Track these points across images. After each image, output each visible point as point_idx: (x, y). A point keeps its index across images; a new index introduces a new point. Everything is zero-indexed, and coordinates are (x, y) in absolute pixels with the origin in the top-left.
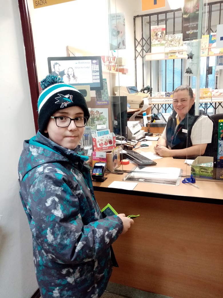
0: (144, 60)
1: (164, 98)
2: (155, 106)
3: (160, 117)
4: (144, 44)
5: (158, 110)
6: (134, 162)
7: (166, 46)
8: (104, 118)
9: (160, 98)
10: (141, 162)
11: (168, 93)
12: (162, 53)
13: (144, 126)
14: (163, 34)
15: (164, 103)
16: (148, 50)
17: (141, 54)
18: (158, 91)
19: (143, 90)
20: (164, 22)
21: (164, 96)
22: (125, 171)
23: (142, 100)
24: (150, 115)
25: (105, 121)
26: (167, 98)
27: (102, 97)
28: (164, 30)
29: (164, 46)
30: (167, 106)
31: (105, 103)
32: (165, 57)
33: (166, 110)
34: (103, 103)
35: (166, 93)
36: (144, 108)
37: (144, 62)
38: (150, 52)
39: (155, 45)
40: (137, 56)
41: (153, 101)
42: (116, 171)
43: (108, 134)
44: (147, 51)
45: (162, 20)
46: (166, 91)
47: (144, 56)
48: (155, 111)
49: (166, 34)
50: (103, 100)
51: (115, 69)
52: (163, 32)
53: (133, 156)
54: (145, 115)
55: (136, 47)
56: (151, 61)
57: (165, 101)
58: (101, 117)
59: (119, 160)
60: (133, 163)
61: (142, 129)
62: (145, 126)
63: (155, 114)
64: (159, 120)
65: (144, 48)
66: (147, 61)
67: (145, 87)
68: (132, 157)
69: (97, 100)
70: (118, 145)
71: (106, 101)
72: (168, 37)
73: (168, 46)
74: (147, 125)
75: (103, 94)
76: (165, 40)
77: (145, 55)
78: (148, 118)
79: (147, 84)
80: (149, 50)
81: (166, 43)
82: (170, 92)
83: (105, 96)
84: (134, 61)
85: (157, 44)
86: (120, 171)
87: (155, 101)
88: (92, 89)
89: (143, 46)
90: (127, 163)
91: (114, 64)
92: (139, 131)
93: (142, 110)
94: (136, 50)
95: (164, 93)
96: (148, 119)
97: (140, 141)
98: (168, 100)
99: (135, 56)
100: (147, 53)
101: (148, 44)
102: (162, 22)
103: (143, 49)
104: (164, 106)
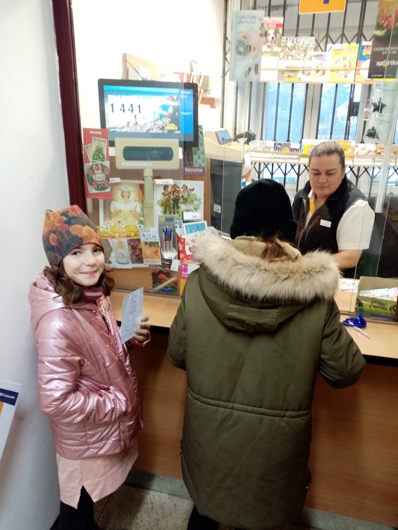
1: (271, 153)
7: (281, 56)
8: (196, 200)
9: (264, 152)
11: (280, 144)
12: (274, 70)
14: (277, 34)
15: (271, 162)
18: (262, 139)
19: (236, 138)
20: (281, 11)
21: (272, 150)
25: (198, 205)
26: (278, 154)
27: (194, 160)
28: (280, 27)
29: (278, 57)
30: (276, 166)
31: (198, 170)
32: (279, 78)
34: (195, 170)
35: (275, 144)
36: (244, 172)
40: (226, 69)
41: (252, 157)
43: (204, 229)
45: (277, 7)
46: (275, 140)
49: (283, 35)
50: (196, 165)
52: (278, 31)
54: (244, 184)
55: (225, 54)
57: (272, 157)
58: (191, 197)
69: (186, 166)
71: (200, 167)
72: (286, 41)
73: (286, 58)
75: (195, 153)
76: (279, 45)
81: (282, 51)
82: (282, 143)
83: (199, 157)
85: (266, 52)
94: (225, 59)
95: (271, 144)
98: (278, 156)
102: (276, 10)
104: (270, 167)
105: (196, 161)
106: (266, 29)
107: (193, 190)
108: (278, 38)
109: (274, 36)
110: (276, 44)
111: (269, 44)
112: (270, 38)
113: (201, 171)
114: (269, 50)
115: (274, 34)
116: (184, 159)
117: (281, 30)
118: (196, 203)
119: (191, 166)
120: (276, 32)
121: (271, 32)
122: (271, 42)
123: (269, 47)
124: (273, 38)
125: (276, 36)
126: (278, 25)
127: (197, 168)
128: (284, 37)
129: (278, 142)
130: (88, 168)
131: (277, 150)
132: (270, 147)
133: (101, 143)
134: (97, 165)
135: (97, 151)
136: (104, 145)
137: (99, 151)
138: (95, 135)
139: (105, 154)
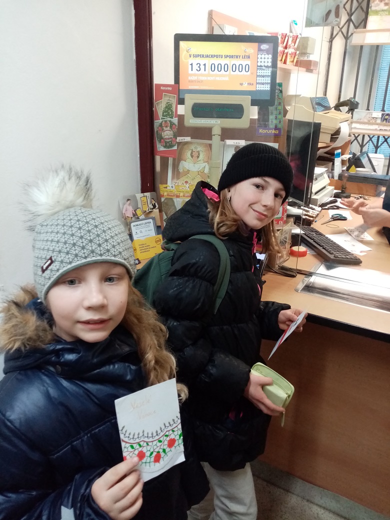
0: (348, 44)
1: (377, 124)
2: (356, 138)
3: (364, 161)
4: (353, 10)
5: (362, 146)
6: (315, 253)
9: (369, 123)
10: (332, 257)
11: (388, 114)
13: (333, 177)
15: (377, 134)
16: (361, 22)
17: (344, 30)
18: (368, 109)
19: (337, 107)
21: (379, 121)
22: (300, 272)
23: (338, 127)
24: (346, 157)
26: (384, 125)
27: (270, 120)
30: (381, 140)
31: (274, 132)
33: (377, 147)
34: (270, 131)
35: (383, 115)
36: (339, 143)
37: (348, 47)
38: (365, 27)
39: (376, 12)
40: (335, 33)
41: (355, 128)
42: (283, 268)
44: (357, 25)
46: (383, 110)
47: (350, 34)
48: (355, 148)
50: (271, 126)
51: (293, 61)
53: (314, 241)
54: (338, 155)
56: (362, 47)
57: (379, 129)
59: (288, 246)
60: (313, 255)
61: (330, 185)
62: (336, 178)
63: (354, 155)
64: (364, 167)
65: (353, 18)
66: (354, 47)
67: (342, 100)
68: (312, 241)
70: (289, 216)
71: (276, 129)
74: (340, 177)
75: (272, 114)
77: (352, 34)
78: (343, 162)
79: (347, 95)
80: (363, 23)
83: (276, 118)
84: (326, 45)
85: (383, 11)
86: (290, 270)
87: (360, 128)
88: (254, 103)
89: (350, 14)
90: (303, 254)
91: (293, 51)
92: (324, 187)
93: (334, 145)
95: (378, 114)
96: (342, 165)
97: (326, 207)
98: (385, 128)
99: (332, 34)
100: (356, 27)
101: (363, 10)
103: (350, 20)
104: (375, 140)
105: (272, 122)
113: (277, 132)
114: (386, 7)
116: (259, 119)
119: (266, 127)
123: (386, 4)
127: (272, 129)
129: (387, 112)
130: (158, 124)
131: (385, 122)
132: (377, 118)
133: (170, 99)
134: (166, 121)
135: (166, 107)
136: (174, 101)
137: (169, 107)
138: (168, 91)
139: (174, 111)
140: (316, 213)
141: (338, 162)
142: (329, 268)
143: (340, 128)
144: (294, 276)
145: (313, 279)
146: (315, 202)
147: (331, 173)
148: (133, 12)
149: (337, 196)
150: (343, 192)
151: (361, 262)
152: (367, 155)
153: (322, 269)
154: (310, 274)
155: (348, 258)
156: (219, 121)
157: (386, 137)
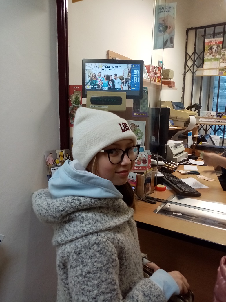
0: (194, 76)
1: (214, 119)
2: (202, 127)
3: (208, 139)
4: (196, 59)
5: (206, 131)
6: (171, 189)
7: (221, 61)
8: (140, 133)
9: (209, 118)
10: (181, 191)
11: (220, 113)
12: (216, 69)
13: (188, 147)
14: (219, 48)
15: (214, 124)
16: (201, 65)
17: (192, 69)
18: (208, 110)
19: (190, 108)
20: (222, 35)
21: (215, 117)
22: (159, 200)
23: (189, 118)
24: (196, 136)
25: (141, 136)
26: (218, 119)
28: (220, 44)
29: (219, 62)
30: (217, 127)
31: (143, 114)
32: (219, 73)
33: (215, 132)
34: (141, 114)
35: (217, 113)
36: (190, 127)
37: (194, 78)
38: (203, 67)
39: (208, 60)
40: (186, 71)
41: (201, 121)
42: (148, 198)
43: (143, 151)
44: (198, 66)
45: (219, 33)
46: (217, 110)
47: (195, 71)
48: (203, 132)
49: (222, 48)
50: (141, 111)
51: (160, 81)
52: (219, 46)
53: (171, 182)
54: (190, 134)
55: (186, 62)
56: (202, 77)
57: (215, 121)
58: (136, 131)
59: (152, 184)
60: (170, 190)
61: (185, 151)
62: (189, 147)
63: (201, 136)
64: (207, 142)
65: (195, 63)
66: (198, 77)
67: (193, 104)
68: (169, 182)
69: (135, 111)
70: (153, 166)
71: (144, 113)
72: (224, 51)
73: (224, 62)
74: (191, 146)
75: (142, 104)
76: (220, 55)
77: (196, 71)
78: (194, 139)
79: (196, 101)
80: (202, 65)
81: (221, 58)
82: (221, 112)
83: (144, 107)
84: (183, 76)
85: (211, 59)
86: (152, 199)
89: (194, 61)
90: (163, 190)
91: (159, 75)
92: (182, 152)
93: (187, 128)
94: (186, 64)
95: (214, 113)
96: (193, 140)
97: (183, 164)
98: (219, 121)
100: (198, 68)
101: (201, 59)
102: (219, 35)
103: (194, 64)
104: (213, 127)
105: (142, 109)
106: (211, 46)
107: (138, 126)
108: (219, 50)
109: (216, 49)
110: (218, 54)
111: (213, 54)
112: (214, 50)
113: (145, 115)
114: (213, 57)
115: (216, 48)
116: (134, 107)
117: (221, 45)
118: (139, 134)
119: (138, 112)
120: (218, 47)
121: (215, 47)
122: (215, 53)
123: (213, 56)
124: (216, 50)
125: (218, 49)
126: (219, 43)
127: (142, 113)
128: (223, 49)
129: (219, 112)
130: (71, 109)
131: (218, 117)
132: (213, 115)
133: (78, 94)
134: (75, 107)
135: (76, 99)
136: (80, 95)
137: (77, 98)
138: (76, 89)
139: (80, 100)
140: (175, 166)
141: (190, 138)
142: (180, 198)
143: (190, 119)
144: (155, 203)
145: (168, 205)
146: (175, 160)
147: (186, 144)
148: (57, 46)
149: (190, 157)
150: (193, 155)
151: (201, 195)
152: (209, 136)
153: (175, 199)
154: (166, 202)
155: (191, 192)
156: (107, 107)
157: (220, 126)
